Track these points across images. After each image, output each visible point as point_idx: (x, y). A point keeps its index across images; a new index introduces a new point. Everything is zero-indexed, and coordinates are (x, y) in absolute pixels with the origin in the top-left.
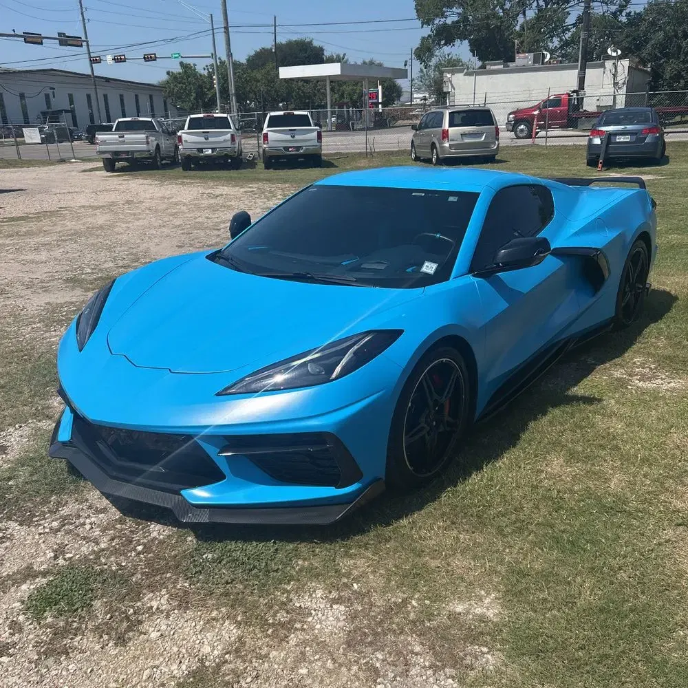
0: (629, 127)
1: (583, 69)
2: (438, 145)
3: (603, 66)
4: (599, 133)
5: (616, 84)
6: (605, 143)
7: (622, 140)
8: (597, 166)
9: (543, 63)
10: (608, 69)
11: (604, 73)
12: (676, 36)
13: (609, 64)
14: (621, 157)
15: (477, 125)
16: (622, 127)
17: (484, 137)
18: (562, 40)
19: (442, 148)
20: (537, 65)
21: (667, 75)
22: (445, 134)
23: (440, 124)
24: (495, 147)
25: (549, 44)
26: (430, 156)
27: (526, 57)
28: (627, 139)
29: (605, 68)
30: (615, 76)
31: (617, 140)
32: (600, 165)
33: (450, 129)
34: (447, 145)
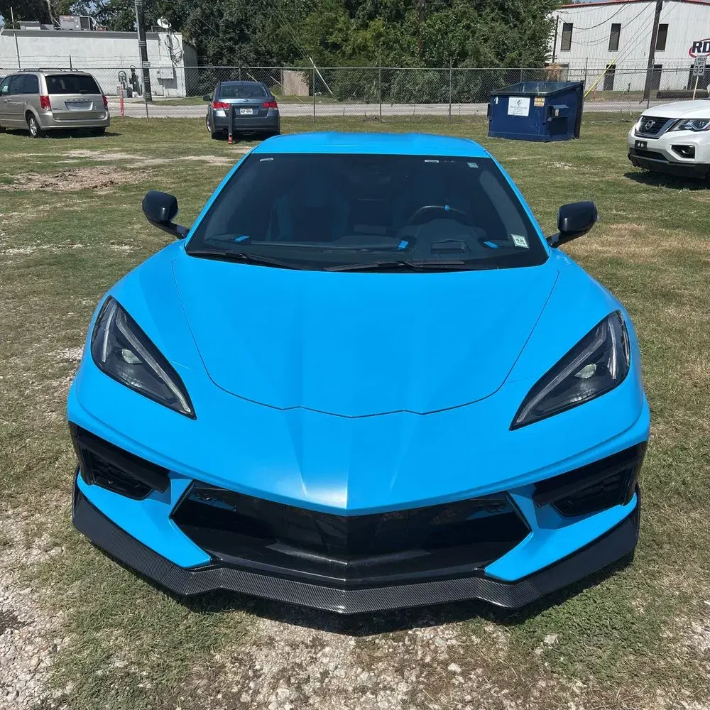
0: (251, 101)
1: (143, 38)
2: (36, 114)
3: (157, 37)
4: (222, 105)
5: (172, 57)
6: (230, 116)
7: (246, 113)
8: (227, 139)
9: (92, 29)
10: (162, 42)
11: (160, 44)
12: (212, 13)
13: (163, 36)
14: (247, 130)
15: (82, 93)
16: (242, 100)
17: (92, 106)
18: (99, 6)
19: (44, 118)
20: (85, 31)
21: (211, 52)
22: (45, 102)
23: (36, 90)
24: (106, 118)
25: (86, 8)
26: (27, 127)
27: (72, 21)
28: (250, 112)
29: (159, 40)
30: (171, 48)
31: (242, 113)
32: (230, 138)
33: (50, 96)
34: (49, 114)
